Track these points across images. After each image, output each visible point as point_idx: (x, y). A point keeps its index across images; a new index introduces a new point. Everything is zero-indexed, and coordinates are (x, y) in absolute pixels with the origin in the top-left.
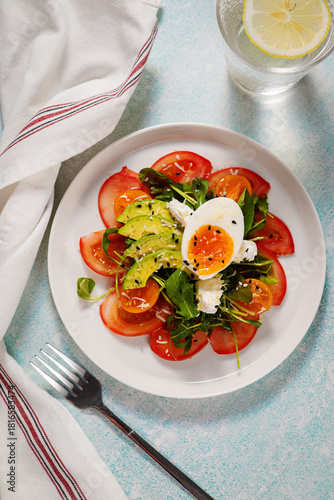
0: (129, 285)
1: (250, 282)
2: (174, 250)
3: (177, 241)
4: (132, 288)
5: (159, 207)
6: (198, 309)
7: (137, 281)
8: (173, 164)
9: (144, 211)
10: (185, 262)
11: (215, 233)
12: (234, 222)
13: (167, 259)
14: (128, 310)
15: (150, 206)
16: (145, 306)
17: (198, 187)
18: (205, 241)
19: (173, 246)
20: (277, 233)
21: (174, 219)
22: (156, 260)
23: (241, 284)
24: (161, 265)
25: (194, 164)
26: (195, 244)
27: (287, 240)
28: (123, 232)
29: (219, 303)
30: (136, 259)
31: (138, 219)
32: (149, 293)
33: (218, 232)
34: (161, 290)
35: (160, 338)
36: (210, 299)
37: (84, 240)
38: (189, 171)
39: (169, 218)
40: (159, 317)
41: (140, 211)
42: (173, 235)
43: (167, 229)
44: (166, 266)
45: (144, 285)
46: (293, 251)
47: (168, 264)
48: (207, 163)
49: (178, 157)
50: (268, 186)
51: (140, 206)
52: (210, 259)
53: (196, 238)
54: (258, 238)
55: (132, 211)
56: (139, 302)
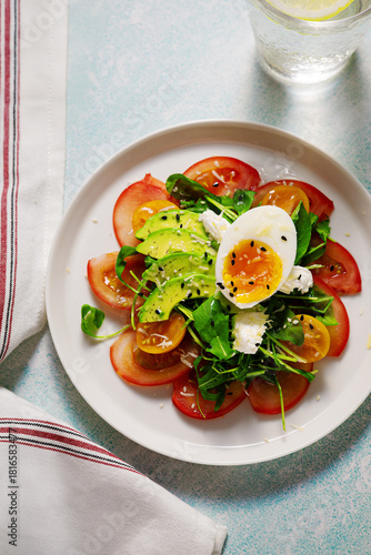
0: (148, 317)
1: (302, 319)
2: (206, 273)
3: (210, 262)
4: (151, 320)
5: (189, 218)
6: (234, 348)
7: (157, 312)
8: (210, 172)
9: (171, 224)
10: (220, 284)
11: (259, 251)
12: (284, 238)
13: (197, 285)
14: (145, 350)
15: (178, 218)
16: (167, 344)
17: (240, 199)
18: (245, 260)
19: (206, 268)
20: (341, 264)
21: (208, 234)
22: (183, 286)
23: (289, 320)
24: (189, 292)
25: (237, 174)
26: (233, 262)
27: (353, 275)
28: (142, 249)
29: (260, 341)
30: (158, 282)
31: (162, 232)
32: (172, 328)
33: (263, 249)
34: (187, 323)
35: (185, 389)
36: (249, 336)
37: (93, 264)
38: (231, 182)
39: (201, 233)
40: (185, 362)
41: (165, 224)
42: (206, 254)
43: (198, 247)
44: (195, 295)
45: (166, 317)
46: (359, 290)
47: (199, 292)
48: (254, 173)
49: (216, 163)
50: (330, 205)
51: (165, 218)
52: (251, 283)
53: (234, 255)
54: (315, 266)
55: (155, 224)
56: (159, 340)
